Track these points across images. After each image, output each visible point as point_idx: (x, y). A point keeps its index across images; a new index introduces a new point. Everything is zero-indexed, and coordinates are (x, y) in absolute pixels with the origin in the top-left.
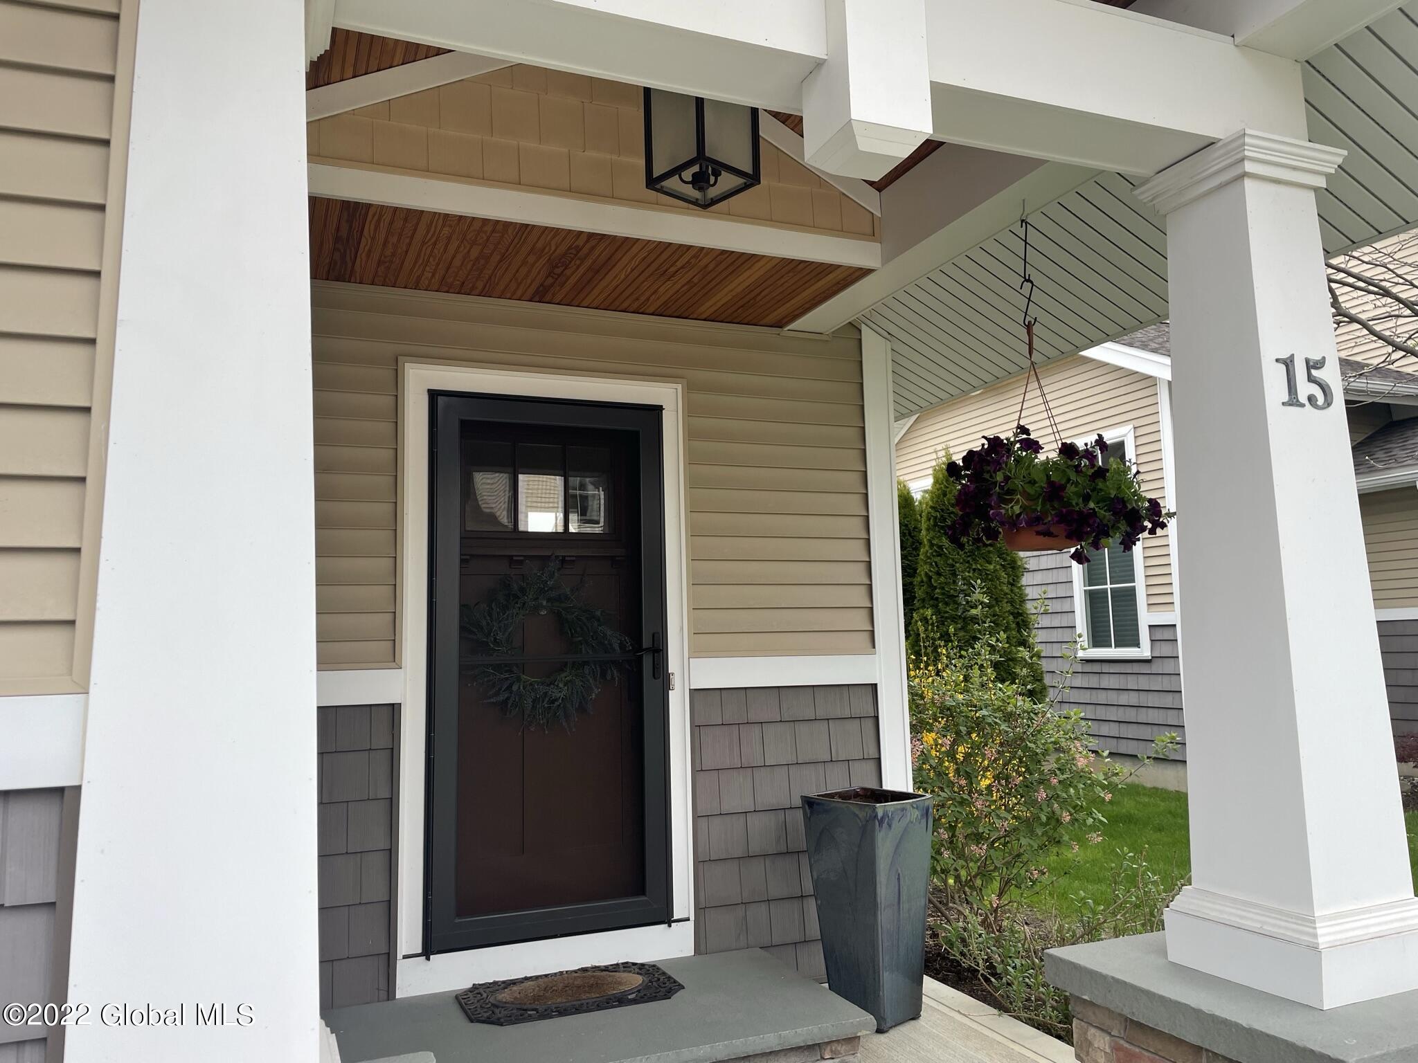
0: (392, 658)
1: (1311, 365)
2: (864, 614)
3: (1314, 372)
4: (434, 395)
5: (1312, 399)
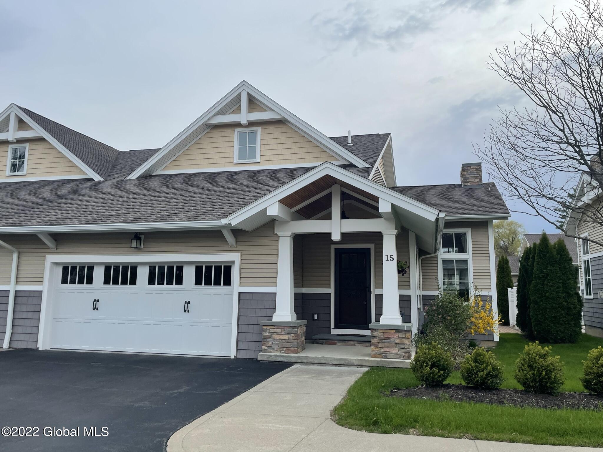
0: (330, 287)
1: (391, 256)
3: (391, 257)
4: (335, 249)
5: (390, 260)
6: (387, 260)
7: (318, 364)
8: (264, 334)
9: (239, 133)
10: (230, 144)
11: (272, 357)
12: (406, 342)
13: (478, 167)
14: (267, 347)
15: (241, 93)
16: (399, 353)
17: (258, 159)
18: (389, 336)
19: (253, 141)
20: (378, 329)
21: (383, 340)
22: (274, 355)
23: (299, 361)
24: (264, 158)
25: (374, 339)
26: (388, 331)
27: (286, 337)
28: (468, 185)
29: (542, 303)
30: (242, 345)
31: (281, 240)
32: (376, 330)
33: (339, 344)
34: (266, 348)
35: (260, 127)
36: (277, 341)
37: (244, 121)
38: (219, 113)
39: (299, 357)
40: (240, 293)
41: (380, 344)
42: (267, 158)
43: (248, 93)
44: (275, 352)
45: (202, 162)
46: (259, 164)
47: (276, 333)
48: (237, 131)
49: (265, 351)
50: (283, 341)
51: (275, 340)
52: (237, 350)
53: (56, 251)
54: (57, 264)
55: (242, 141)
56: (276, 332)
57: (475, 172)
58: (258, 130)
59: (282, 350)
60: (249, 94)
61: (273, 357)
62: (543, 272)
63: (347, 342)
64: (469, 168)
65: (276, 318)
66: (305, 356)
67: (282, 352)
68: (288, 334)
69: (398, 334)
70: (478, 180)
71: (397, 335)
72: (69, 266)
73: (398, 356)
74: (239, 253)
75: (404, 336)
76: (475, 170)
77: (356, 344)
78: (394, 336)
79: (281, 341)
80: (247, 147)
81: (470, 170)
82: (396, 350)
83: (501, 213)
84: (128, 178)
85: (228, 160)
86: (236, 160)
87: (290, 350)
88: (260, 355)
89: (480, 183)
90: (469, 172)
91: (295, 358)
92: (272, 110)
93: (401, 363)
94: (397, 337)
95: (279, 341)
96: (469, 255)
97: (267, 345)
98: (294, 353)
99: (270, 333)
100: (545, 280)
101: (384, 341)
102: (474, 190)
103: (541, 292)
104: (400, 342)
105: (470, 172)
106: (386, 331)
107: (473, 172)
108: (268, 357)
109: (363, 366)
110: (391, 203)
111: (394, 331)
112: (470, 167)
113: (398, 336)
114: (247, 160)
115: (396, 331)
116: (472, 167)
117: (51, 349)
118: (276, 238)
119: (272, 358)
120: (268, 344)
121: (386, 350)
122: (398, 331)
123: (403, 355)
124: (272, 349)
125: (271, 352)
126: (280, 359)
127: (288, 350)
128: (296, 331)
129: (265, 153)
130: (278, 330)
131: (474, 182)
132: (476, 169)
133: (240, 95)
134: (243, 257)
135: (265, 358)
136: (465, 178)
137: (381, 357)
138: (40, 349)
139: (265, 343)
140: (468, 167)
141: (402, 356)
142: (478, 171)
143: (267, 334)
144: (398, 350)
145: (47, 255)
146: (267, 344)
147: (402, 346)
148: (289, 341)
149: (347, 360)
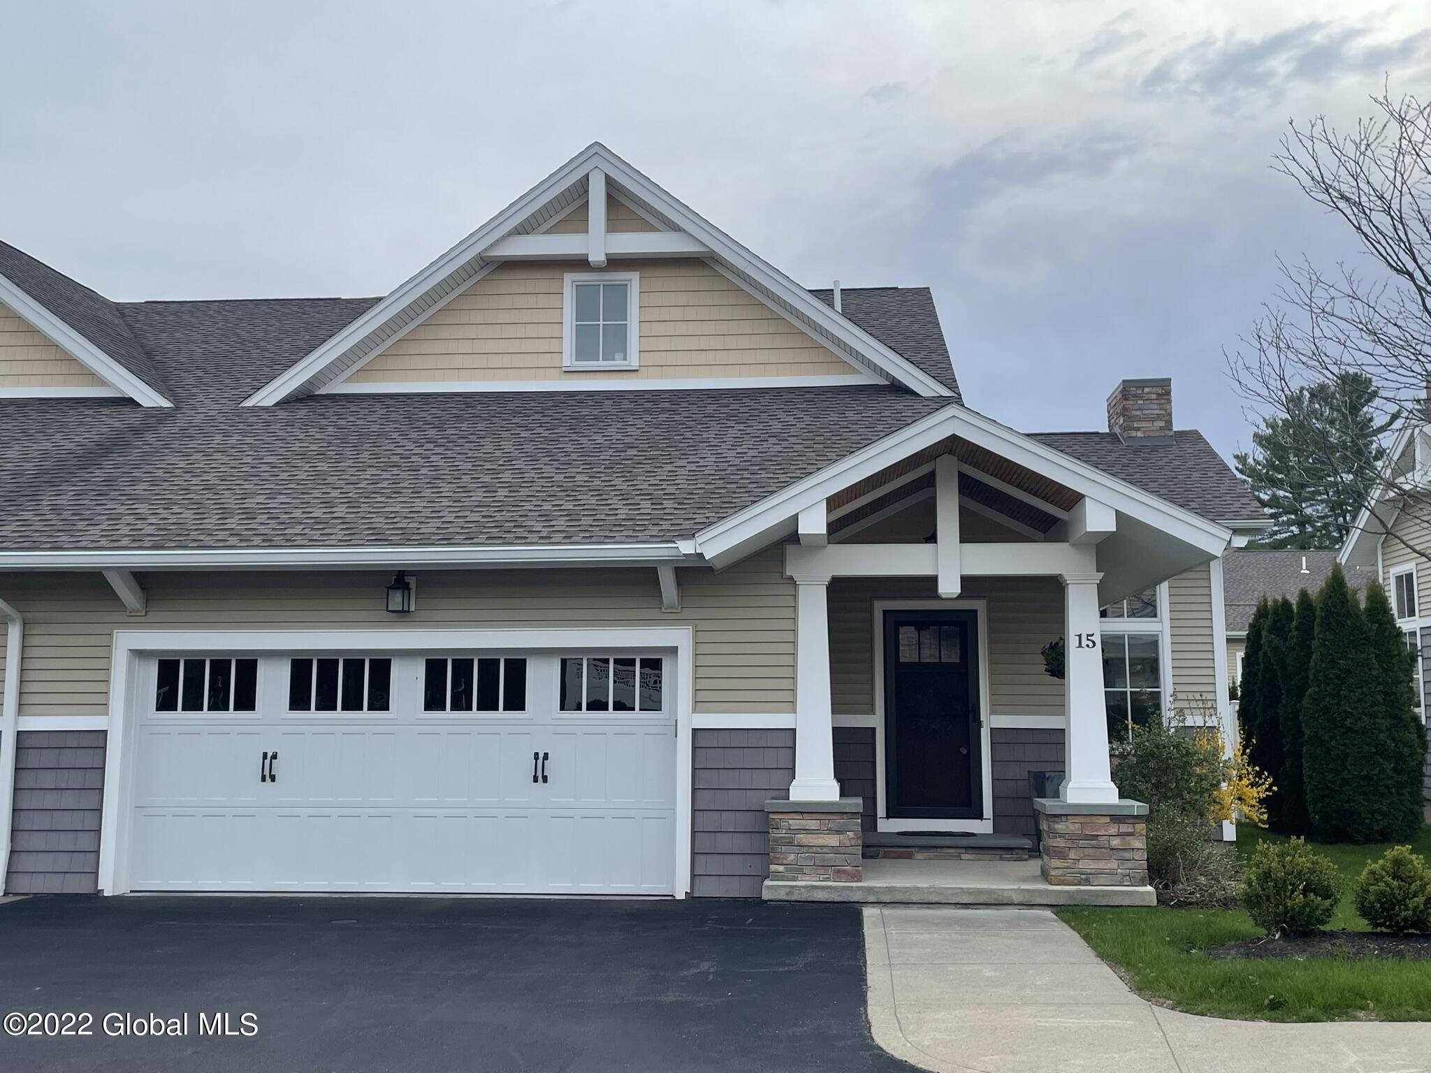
0: (872, 711)
1: (1089, 636)
3: (1089, 638)
4: (885, 612)
5: (1088, 646)
6: (1080, 646)
7: (920, 906)
8: (774, 834)
9: (577, 286)
10: (552, 316)
11: (800, 890)
12: (1136, 845)
13: (1162, 388)
14: (783, 866)
15: (587, 176)
16: (1119, 871)
17: (634, 362)
18: (1093, 832)
19: (620, 310)
20: (1067, 815)
21: (1081, 841)
22: (803, 887)
23: (872, 899)
24: (649, 359)
25: (1058, 839)
26: (1094, 819)
27: (833, 840)
28: (1136, 436)
29: (1333, 743)
30: (705, 865)
31: (802, 591)
32: (1064, 819)
33: (919, 856)
34: (781, 868)
35: (638, 273)
36: (811, 851)
37: (597, 257)
38: (522, 230)
39: (870, 890)
40: (694, 730)
41: (1072, 850)
42: (659, 358)
43: (607, 177)
44: (804, 879)
45: (469, 361)
46: (636, 373)
47: (807, 831)
48: (570, 280)
49: (778, 876)
50: (825, 850)
51: (805, 849)
52: (694, 876)
53: (142, 620)
54: (141, 654)
55: (585, 310)
56: (807, 828)
57: (1153, 402)
58: (633, 280)
59: (821, 871)
60: (609, 181)
61: (803, 890)
62: (1338, 666)
63: (939, 850)
64: (1139, 391)
65: (798, 793)
66: (887, 885)
67: (823, 878)
68: (839, 832)
69: (1116, 826)
70: (1162, 424)
71: (1113, 830)
72: (178, 661)
73: (1119, 878)
74: (691, 627)
75: (1130, 830)
76: (1154, 396)
77: (964, 856)
78: (1106, 831)
79: (820, 851)
80: (599, 325)
81: (1141, 398)
82: (1113, 864)
83: (1247, 517)
84: (249, 403)
85: (545, 360)
86: (568, 360)
87: (844, 872)
88: (768, 887)
89: (1167, 432)
90: (1139, 402)
91: (860, 892)
92: (676, 228)
93: (1127, 894)
94: (1114, 832)
95: (814, 849)
96: (1161, 622)
97: (785, 862)
98: (856, 879)
99: (789, 832)
100: (1341, 684)
101: (1082, 844)
102: (1154, 449)
103: (1333, 714)
104: (1123, 845)
105: (1142, 402)
106: (1087, 820)
107: (1149, 402)
108: (790, 892)
109: (1033, 905)
110: (1116, 510)
111: (1107, 819)
112: (1143, 390)
113: (1116, 830)
114: (601, 362)
115: (1111, 820)
116: (1147, 390)
117: (131, 891)
118: (789, 589)
119: (799, 894)
120: (786, 859)
121: (1087, 865)
122: (1116, 819)
123: (1129, 875)
124: (796, 870)
125: (794, 879)
126: (820, 896)
127: (839, 871)
128: (857, 825)
129: (652, 344)
130: (813, 824)
131: (1152, 428)
132: (1158, 395)
133: (584, 182)
134: (703, 637)
135: (782, 895)
136: (1129, 417)
137: (1076, 881)
138: (105, 894)
139: (778, 856)
140: (1137, 388)
141: (1128, 878)
142: (1163, 401)
143: (782, 833)
144: (1116, 864)
145: (115, 631)
146: (783, 858)
147: (1127, 855)
148: (842, 850)
149: (995, 893)
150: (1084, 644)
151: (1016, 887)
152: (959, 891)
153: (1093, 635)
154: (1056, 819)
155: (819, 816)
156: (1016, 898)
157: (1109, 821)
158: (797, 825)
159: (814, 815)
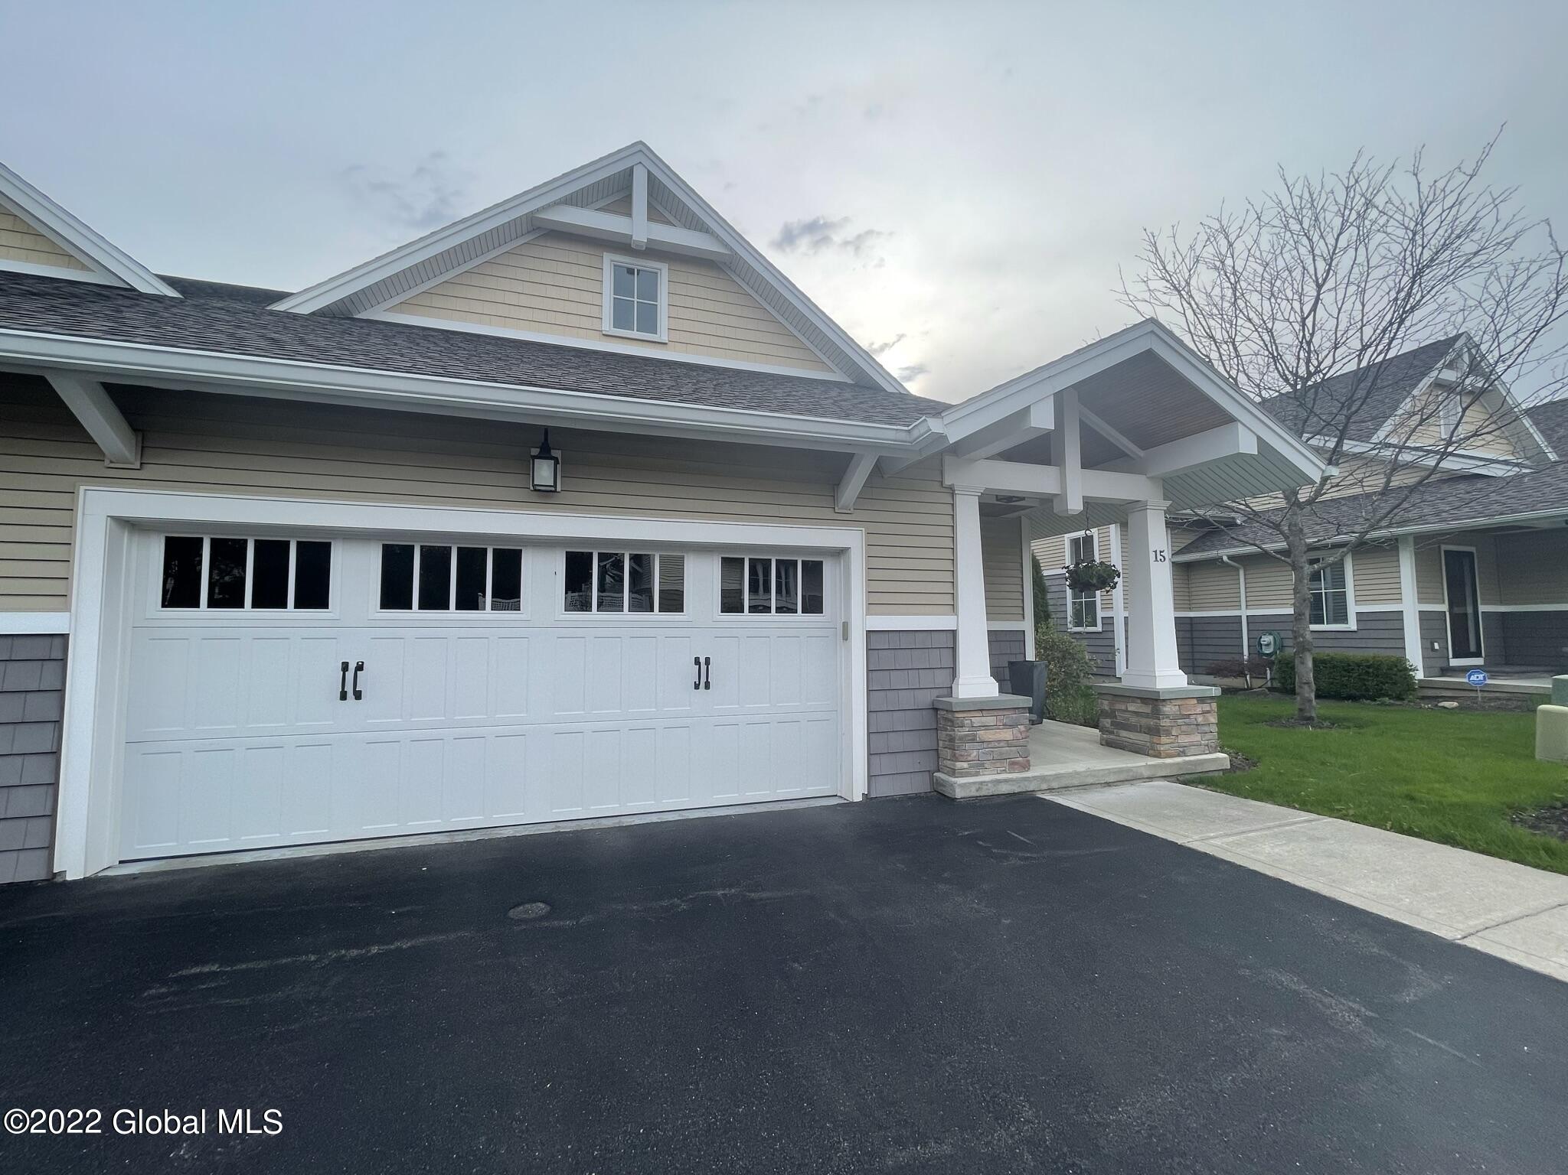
2: (1021, 609)
3: (1162, 555)
5: (1161, 560)
6: (1156, 560)
8: (960, 732)
9: (615, 265)
11: (986, 785)
12: (1212, 720)
14: (967, 763)
15: (631, 169)
16: (1202, 742)
17: (663, 337)
18: (1187, 711)
19: (650, 291)
20: (1171, 699)
21: (1179, 721)
22: (992, 782)
24: (676, 336)
25: (1166, 719)
26: (1188, 702)
27: (1007, 735)
30: (883, 765)
32: (1168, 702)
34: (965, 765)
35: (670, 265)
36: (990, 746)
37: (639, 241)
38: (573, 201)
39: (1043, 778)
40: (869, 632)
41: (1174, 728)
42: (684, 337)
43: (650, 173)
44: (985, 773)
46: (666, 346)
47: (986, 727)
48: (609, 259)
50: (1002, 744)
51: (985, 745)
52: (871, 777)
53: (135, 474)
54: (134, 526)
55: (622, 286)
56: (986, 724)
58: (665, 270)
59: (998, 765)
60: (651, 176)
61: (990, 785)
65: (963, 691)
66: (1054, 773)
67: (1002, 771)
68: (1012, 726)
69: (1201, 706)
71: (1200, 709)
72: (200, 539)
73: (1202, 748)
74: (863, 529)
75: (1209, 708)
78: (1195, 710)
79: (998, 745)
80: (634, 301)
82: (1199, 738)
85: (586, 323)
86: (607, 326)
87: (1018, 763)
88: (959, 785)
93: (1215, 760)
94: (1200, 711)
95: (992, 745)
97: (969, 759)
99: (971, 729)
104: (1204, 721)
106: (1184, 702)
108: (979, 788)
109: (1152, 778)
114: (636, 332)
119: (987, 789)
120: (970, 755)
121: (1184, 740)
122: (1201, 700)
123: (1208, 745)
124: (979, 766)
125: (977, 774)
126: (1005, 789)
127: (1013, 764)
128: (1027, 719)
130: (990, 720)
133: (629, 173)
134: (875, 540)
137: (1177, 754)
138: (67, 878)
139: (962, 753)
141: (1207, 748)
143: (965, 731)
144: (1201, 737)
146: (967, 755)
147: (1206, 729)
148: (1015, 743)
149: (1132, 770)
150: (1158, 559)
151: (1144, 764)
152: (1106, 772)
153: (1162, 552)
154: (1164, 703)
155: (996, 713)
156: (1146, 774)
157: (1196, 702)
158: (979, 723)
159: (990, 712)
